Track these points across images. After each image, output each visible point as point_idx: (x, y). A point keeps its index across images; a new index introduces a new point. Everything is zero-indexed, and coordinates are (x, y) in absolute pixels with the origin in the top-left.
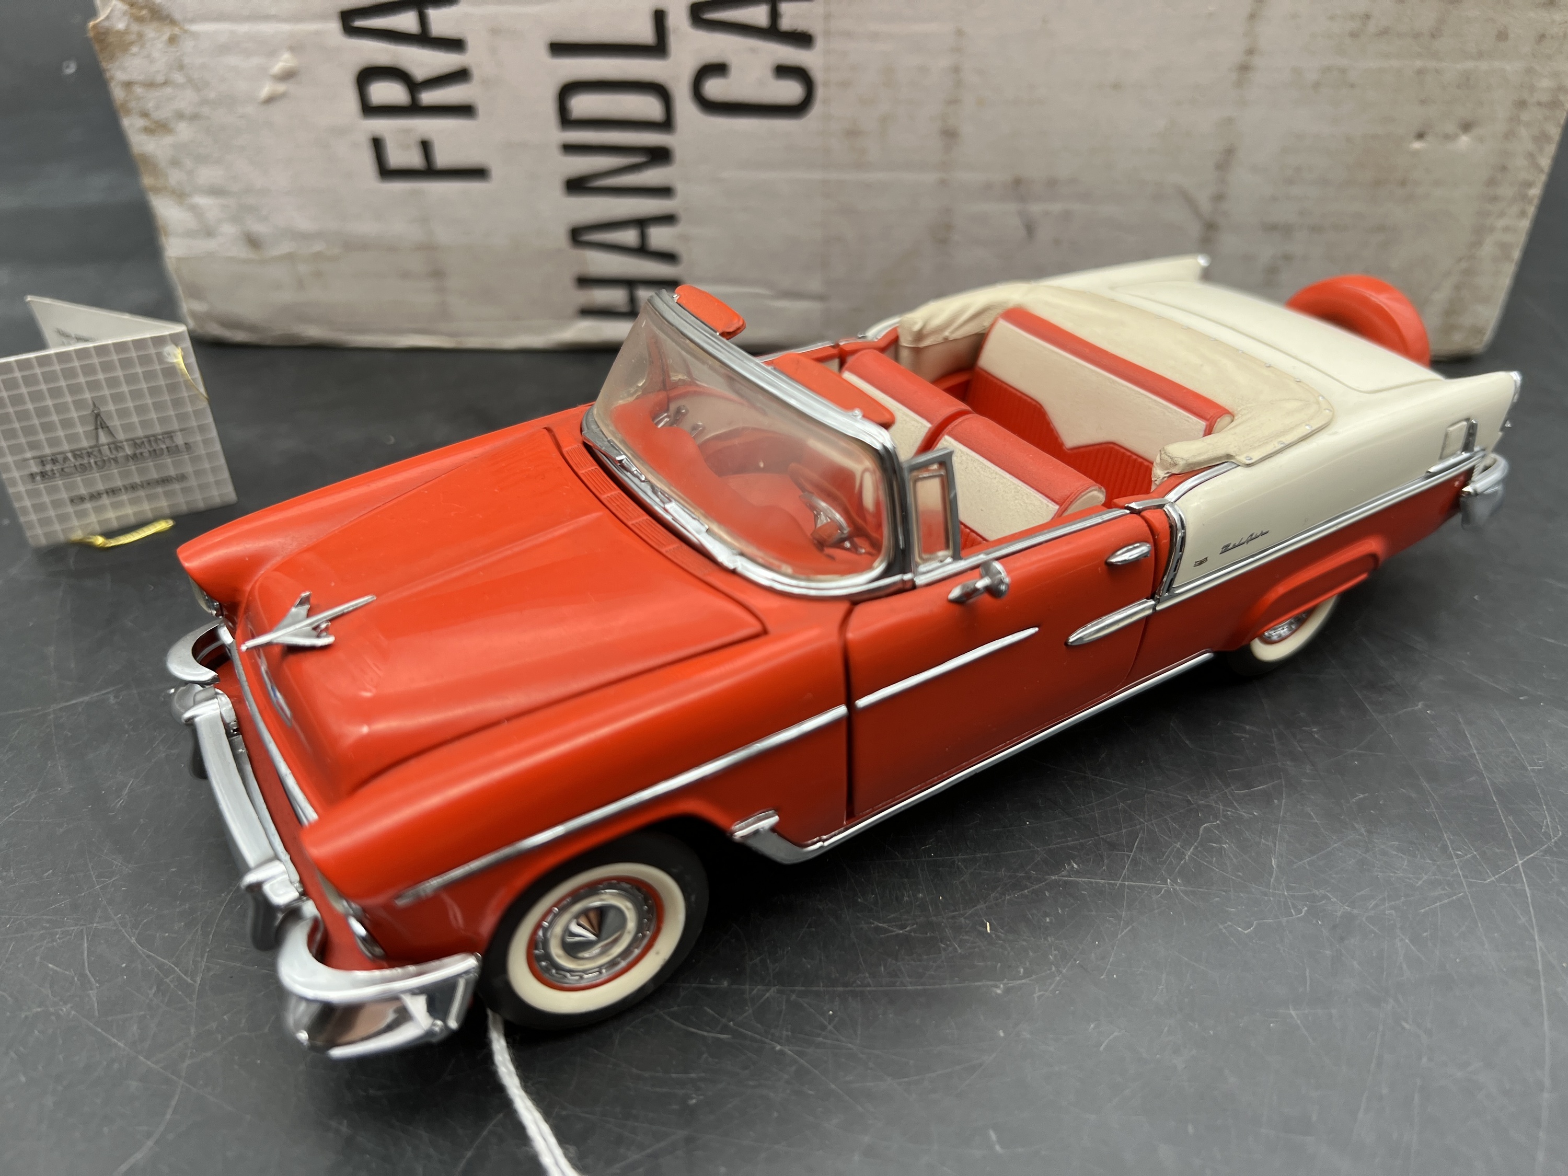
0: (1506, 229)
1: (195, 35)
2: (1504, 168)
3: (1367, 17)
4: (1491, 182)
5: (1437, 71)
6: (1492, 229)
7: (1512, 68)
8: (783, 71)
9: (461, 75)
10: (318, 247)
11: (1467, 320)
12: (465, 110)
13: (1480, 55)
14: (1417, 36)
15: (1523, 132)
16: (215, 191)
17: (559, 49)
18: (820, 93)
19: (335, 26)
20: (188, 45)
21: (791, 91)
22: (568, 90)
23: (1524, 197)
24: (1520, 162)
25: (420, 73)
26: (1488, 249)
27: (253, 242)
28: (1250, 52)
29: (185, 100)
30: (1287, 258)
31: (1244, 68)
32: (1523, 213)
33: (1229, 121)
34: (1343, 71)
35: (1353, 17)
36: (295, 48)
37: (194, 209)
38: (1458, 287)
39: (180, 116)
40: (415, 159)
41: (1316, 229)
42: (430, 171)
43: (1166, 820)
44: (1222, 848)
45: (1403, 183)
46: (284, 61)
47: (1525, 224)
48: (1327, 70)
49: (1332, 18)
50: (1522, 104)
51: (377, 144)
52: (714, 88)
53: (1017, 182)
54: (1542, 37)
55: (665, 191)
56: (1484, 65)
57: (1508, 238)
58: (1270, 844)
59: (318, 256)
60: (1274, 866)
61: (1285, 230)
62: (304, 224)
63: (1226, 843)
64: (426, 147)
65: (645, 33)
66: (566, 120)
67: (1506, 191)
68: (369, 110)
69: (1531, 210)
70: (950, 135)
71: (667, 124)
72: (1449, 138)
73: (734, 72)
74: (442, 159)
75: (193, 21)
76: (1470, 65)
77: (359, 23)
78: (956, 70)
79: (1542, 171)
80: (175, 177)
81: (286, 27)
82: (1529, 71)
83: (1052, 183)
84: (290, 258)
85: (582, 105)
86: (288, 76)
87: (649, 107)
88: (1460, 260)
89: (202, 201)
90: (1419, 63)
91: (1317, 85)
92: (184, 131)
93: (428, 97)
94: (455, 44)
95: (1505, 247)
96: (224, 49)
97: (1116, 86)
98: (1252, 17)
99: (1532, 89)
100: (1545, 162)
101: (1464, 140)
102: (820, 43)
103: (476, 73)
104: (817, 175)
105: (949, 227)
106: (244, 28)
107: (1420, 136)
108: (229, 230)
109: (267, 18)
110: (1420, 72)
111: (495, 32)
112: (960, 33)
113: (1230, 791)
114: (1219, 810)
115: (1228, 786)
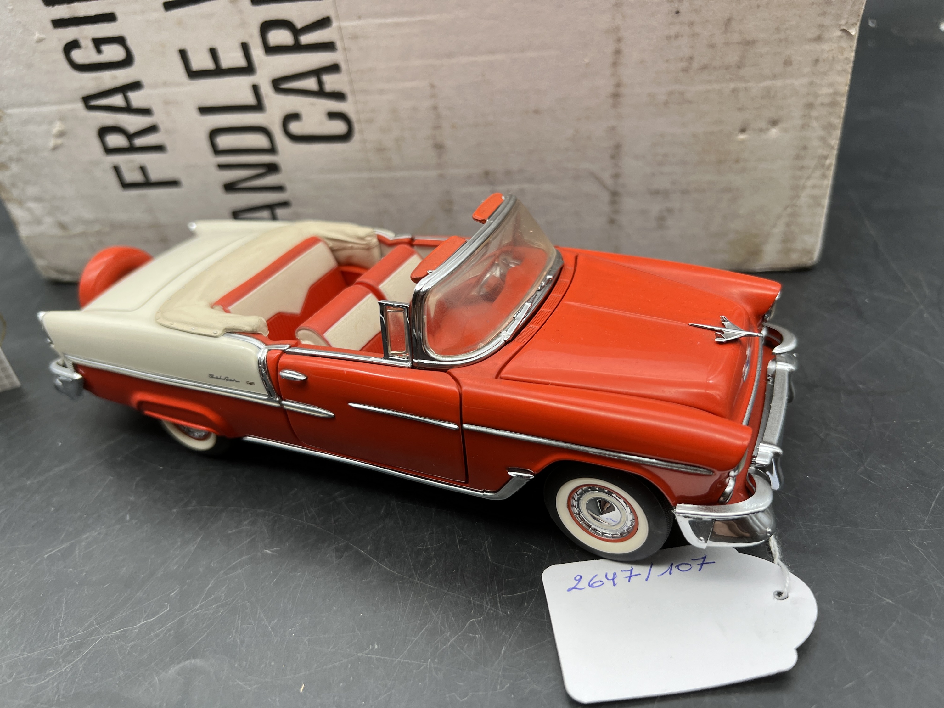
0: (814, 187)
1: (10, 116)
2: (805, 148)
3: (691, 59)
4: (798, 157)
5: (746, 89)
6: (804, 187)
7: (799, 83)
8: (333, 115)
9: (153, 129)
10: (97, 228)
11: (798, 245)
12: (159, 148)
13: (775, 77)
14: (727, 68)
15: (815, 124)
16: (37, 199)
17: (204, 110)
18: (356, 127)
19: (80, 106)
20: (7, 121)
21: (339, 127)
22: (214, 133)
23: (823, 166)
24: (816, 143)
25: (132, 129)
26: (804, 199)
27: (63, 226)
28: (618, 85)
29: (12, 151)
30: (670, 211)
31: (616, 96)
32: (824, 176)
33: (613, 128)
34: (682, 93)
35: (681, 59)
36: (62, 118)
37: (29, 210)
38: (788, 225)
39: (11, 159)
40: (138, 177)
41: (685, 192)
42: (147, 184)
43: (449, 615)
44: (475, 637)
45: (737, 161)
46: (58, 127)
47: (828, 183)
48: (671, 93)
49: (667, 61)
50: (810, 106)
51: (117, 169)
52: (295, 127)
53: (487, 173)
54: (817, 61)
55: (279, 188)
56: (779, 83)
57: (816, 192)
59: (98, 233)
61: (665, 194)
62: (88, 215)
63: (479, 634)
64: (143, 169)
65: (249, 99)
66: (217, 151)
67: (810, 162)
68: (109, 151)
69: (831, 173)
70: (439, 147)
71: (272, 150)
72: (762, 131)
73: (304, 117)
74: (154, 176)
75: (8, 107)
76: (768, 83)
77: (94, 103)
78: (435, 108)
79: (833, 148)
80: (15, 193)
81: (55, 108)
82: (811, 84)
83: (508, 173)
84: (84, 234)
85: (224, 141)
86: (61, 134)
87: (260, 141)
88: (786, 208)
89: (32, 205)
90: (732, 85)
91: (666, 103)
92: (15, 168)
93: (138, 142)
94: (146, 112)
95: (817, 199)
96: (26, 122)
97: (536, 112)
98: (615, 64)
99: (816, 95)
100: (835, 141)
101: (774, 132)
102: (350, 98)
103: (161, 126)
105: (450, 202)
106: (34, 110)
107: (743, 131)
108: (48, 220)
109: (44, 104)
110: (734, 91)
111: (167, 103)
112: (432, 86)
113: (499, 596)
114: (486, 608)
115: (500, 590)
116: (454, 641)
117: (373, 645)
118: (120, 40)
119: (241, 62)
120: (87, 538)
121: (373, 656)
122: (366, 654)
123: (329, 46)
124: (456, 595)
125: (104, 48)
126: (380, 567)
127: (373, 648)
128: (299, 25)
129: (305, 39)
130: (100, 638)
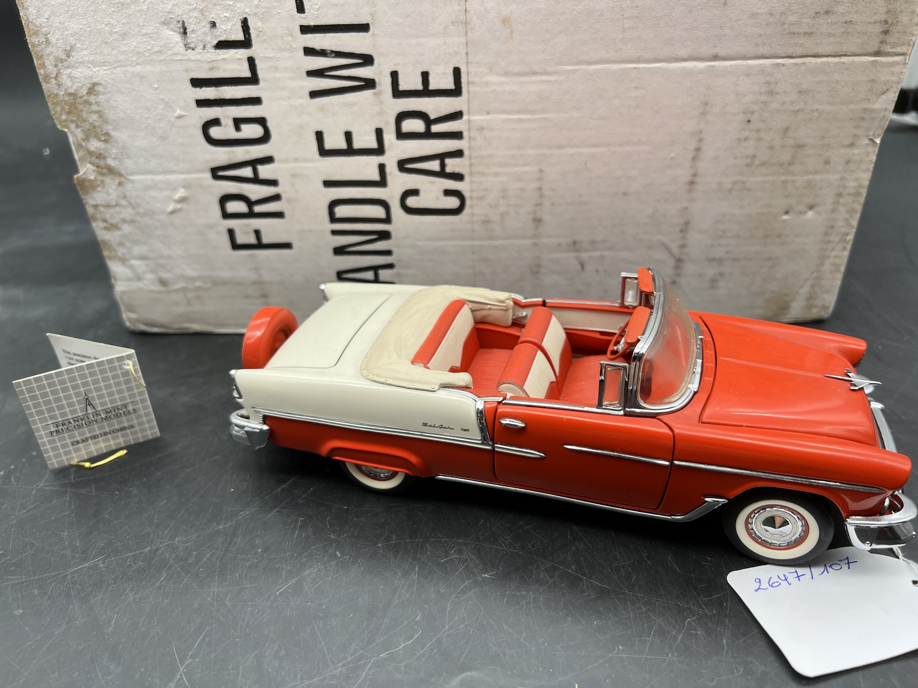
0: (836, 257)
1: (132, 181)
2: (832, 227)
3: (755, 156)
4: (826, 234)
5: (793, 181)
6: (828, 257)
7: (833, 177)
8: (448, 193)
9: (276, 198)
10: (199, 284)
11: (819, 302)
12: (279, 215)
13: (816, 172)
14: (781, 165)
15: (841, 209)
16: (142, 258)
17: (328, 184)
18: (468, 203)
19: (208, 175)
20: (129, 186)
21: (453, 202)
22: (334, 204)
23: (844, 241)
24: (841, 223)
25: (253, 197)
26: (827, 266)
27: (163, 282)
28: (695, 175)
29: (127, 213)
30: (721, 274)
31: (692, 183)
32: (844, 249)
33: (686, 208)
34: (744, 183)
35: (747, 157)
36: (187, 186)
37: (131, 267)
38: (813, 286)
39: (124, 221)
40: (252, 240)
41: (735, 260)
42: (260, 245)
43: (667, 617)
44: (697, 634)
45: (779, 236)
46: (181, 193)
47: (846, 254)
48: (735, 183)
49: (736, 158)
50: (840, 195)
51: (231, 233)
52: (411, 202)
53: (575, 242)
54: (848, 162)
55: (388, 253)
56: (818, 177)
57: (837, 261)
58: (722, 630)
59: (199, 289)
60: (725, 644)
61: (720, 261)
62: (191, 273)
63: (699, 631)
64: (257, 233)
65: (375, 176)
66: (333, 219)
67: (834, 238)
68: (226, 215)
69: (849, 247)
70: (538, 221)
71: (388, 220)
72: (801, 213)
73: (422, 193)
74: (266, 240)
75: (131, 174)
76: (810, 177)
77: (221, 173)
78: (540, 189)
79: (853, 227)
80: (121, 251)
81: (182, 176)
82: (843, 179)
83: (593, 242)
84: (183, 290)
85: (341, 211)
86: (183, 200)
87: (378, 212)
88: (812, 273)
89: (134, 262)
90: (783, 178)
91: (730, 191)
92: (126, 228)
93: (258, 209)
94: (273, 183)
95: (836, 266)
96: (148, 188)
97: (625, 194)
98: (694, 159)
99: (845, 187)
100: (855, 223)
101: (810, 214)
102: (467, 178)
103: (284, 196)
104: (469, 243)
105: (539, 266)
106: (159, 178)
107: (787, 213)
108: (150, 276)
109: (172, 172)
110: (784, 182)
111: (294, 176)
112: (541, 171)
113: (700, 599)
114: (695, 610)
115: (699, 595)
116: (682, 637)
117: (618, 647)
118: (262, 121)
119: (374, 144)
120: (309, 575)
121: (623, 656)
122: (615, 654)
123: (457, 135)
124: (665, 601)
125: (243, 127)
126: (592, 583)
127: (619, 649)
128: (432, 117)
129: (435, 128)
130: (370, 662)
